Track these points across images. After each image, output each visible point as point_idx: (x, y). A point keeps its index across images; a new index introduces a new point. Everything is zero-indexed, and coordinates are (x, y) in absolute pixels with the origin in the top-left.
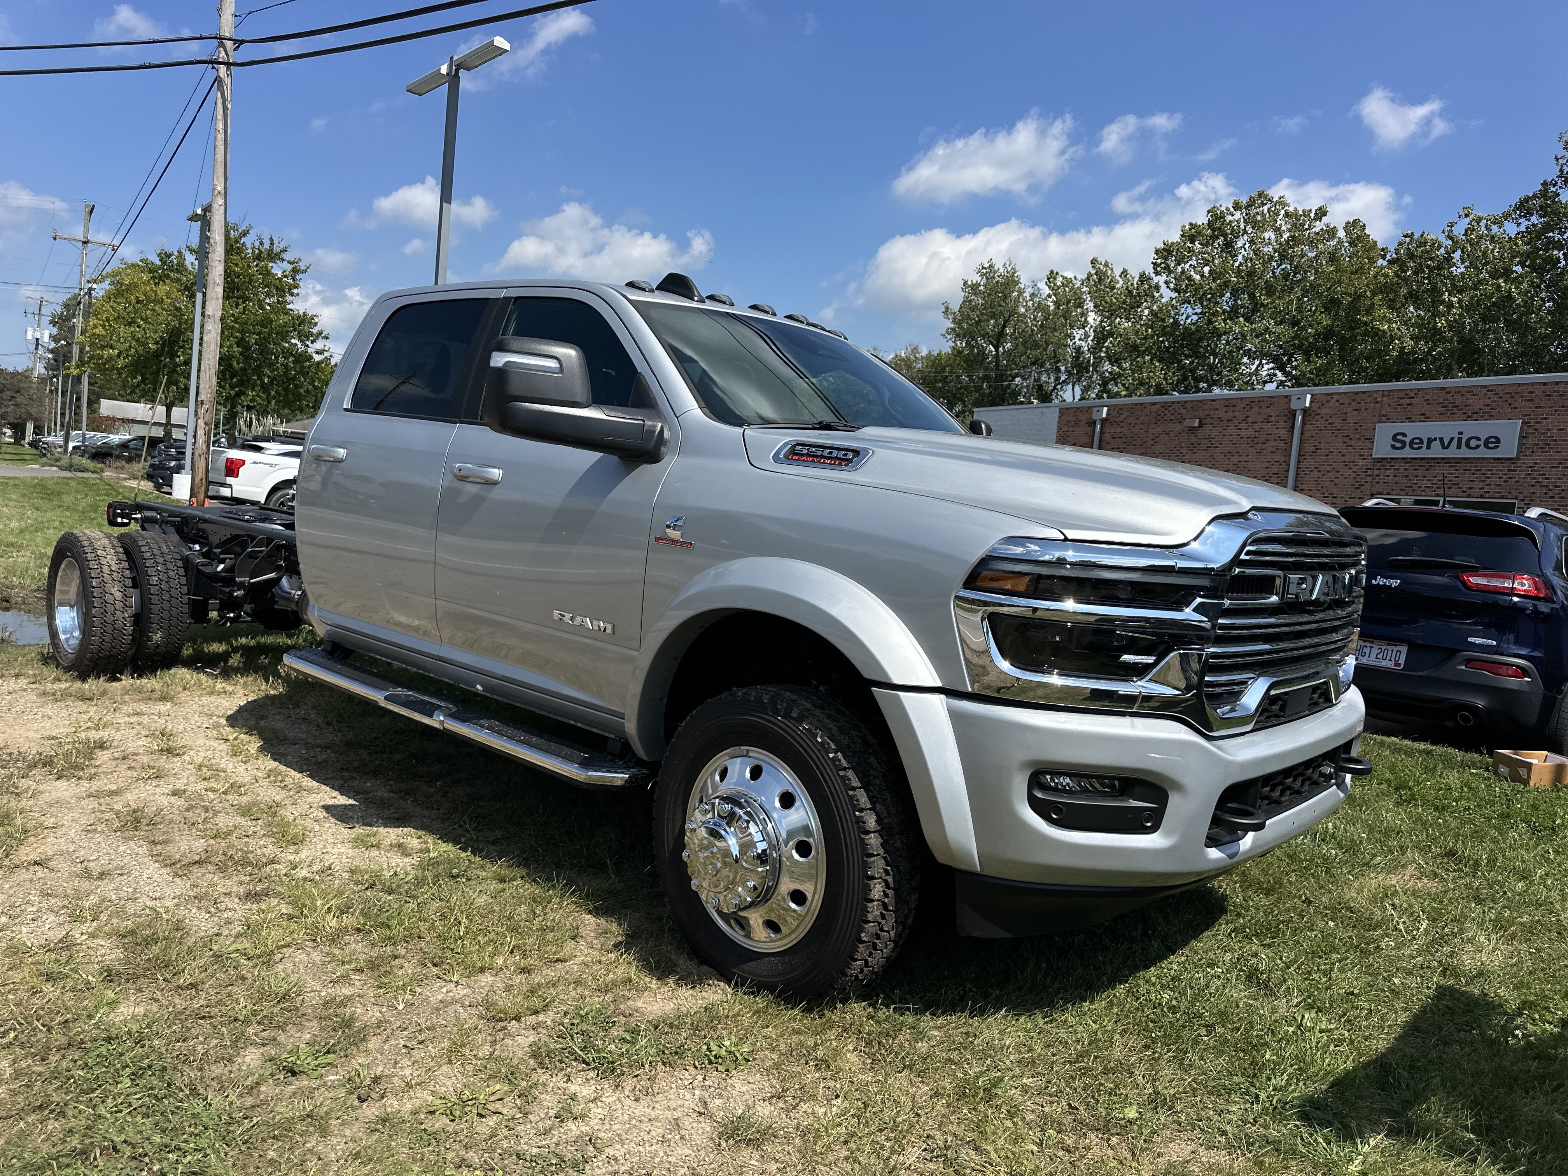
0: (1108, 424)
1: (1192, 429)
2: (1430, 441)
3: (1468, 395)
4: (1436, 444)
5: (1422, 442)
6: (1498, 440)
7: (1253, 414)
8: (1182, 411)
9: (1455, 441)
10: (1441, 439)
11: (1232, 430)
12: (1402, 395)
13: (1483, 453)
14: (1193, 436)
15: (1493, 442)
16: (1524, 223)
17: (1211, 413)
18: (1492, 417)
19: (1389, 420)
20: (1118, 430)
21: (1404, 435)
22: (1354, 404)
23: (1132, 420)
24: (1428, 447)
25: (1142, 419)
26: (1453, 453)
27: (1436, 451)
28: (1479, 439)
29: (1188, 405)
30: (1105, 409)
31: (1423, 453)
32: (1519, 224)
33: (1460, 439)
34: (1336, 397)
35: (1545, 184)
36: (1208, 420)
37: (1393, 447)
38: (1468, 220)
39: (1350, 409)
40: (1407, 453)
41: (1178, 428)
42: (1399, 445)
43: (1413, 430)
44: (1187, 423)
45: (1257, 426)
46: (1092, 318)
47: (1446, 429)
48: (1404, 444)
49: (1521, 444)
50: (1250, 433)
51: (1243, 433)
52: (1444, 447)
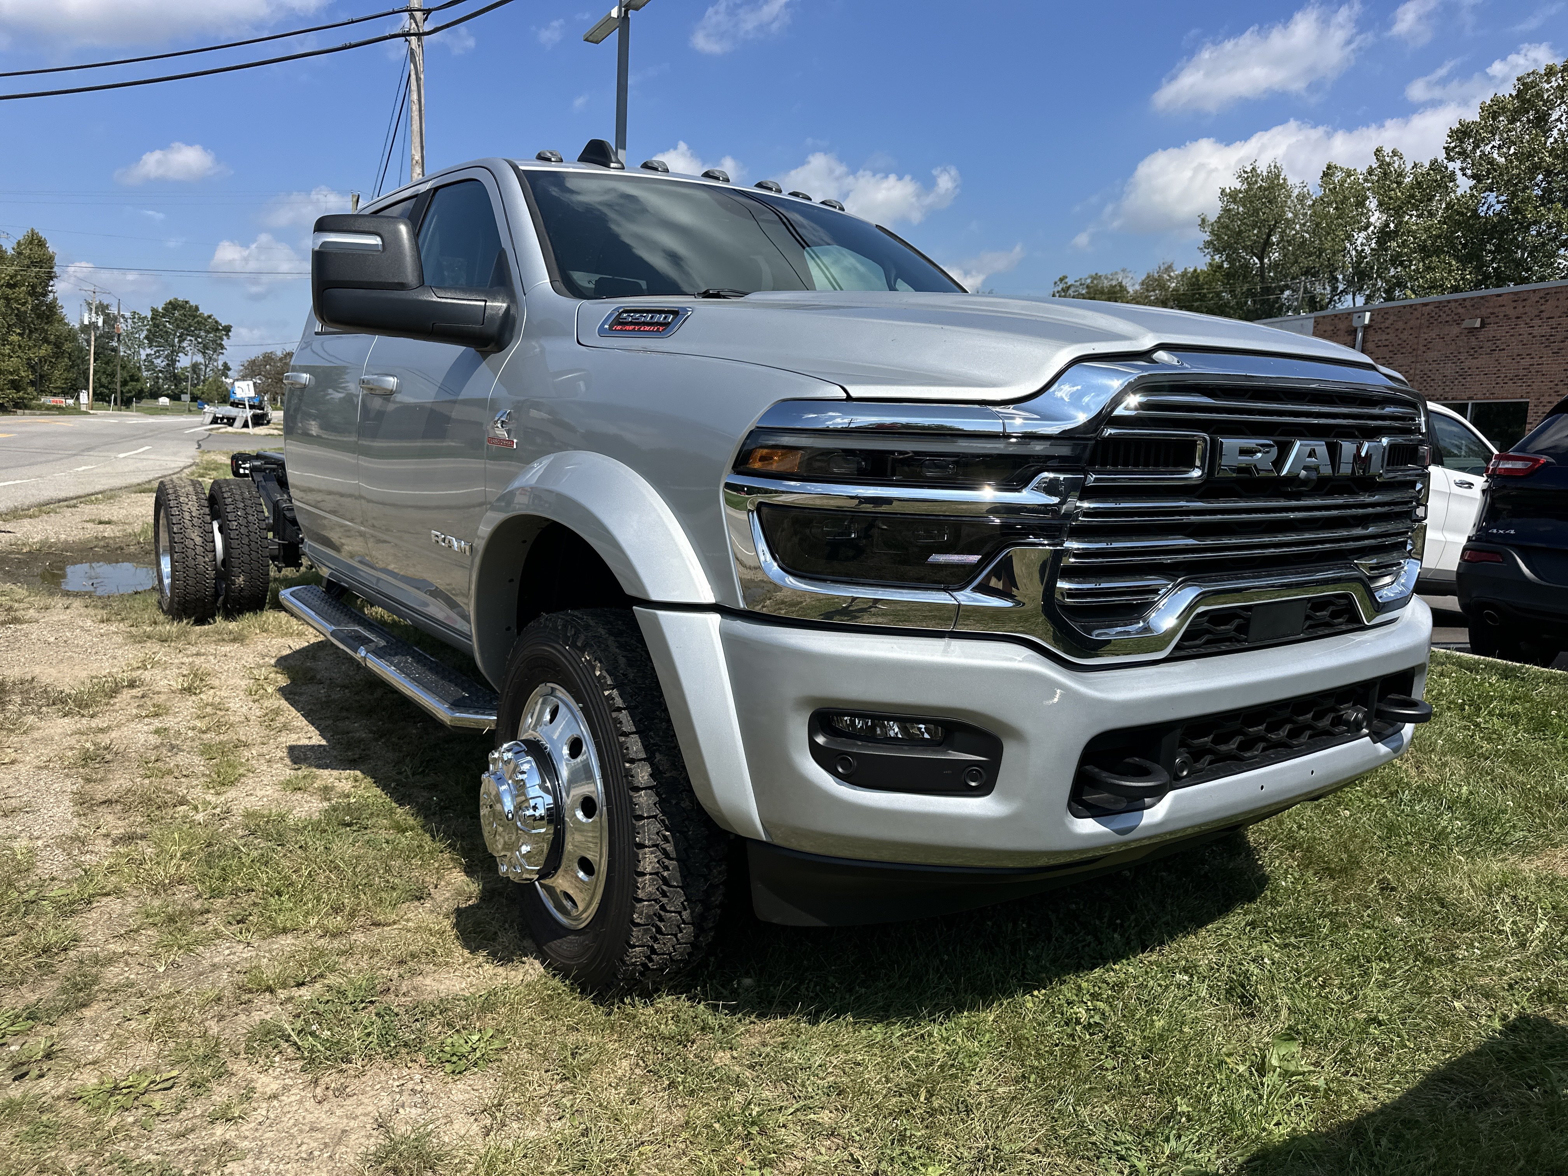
0: (1372, 332)
1: (1472, 331)
7: (1549, 308)
8: (1461, 310)
11: (1523, 329)
14: (1473, 339)
17: (1496, 310)
20: (1384, 337)
23: (1400, 325)
25: (1412, 323)
29: (1468, 303)
30: (1368, 314)
36: (1492, 319)
41: (1455, 330)
44: (1467, 323)
45: (1552, 322)
46: (1377, 218)
50: (1545, 330)
51: (1536, 331)
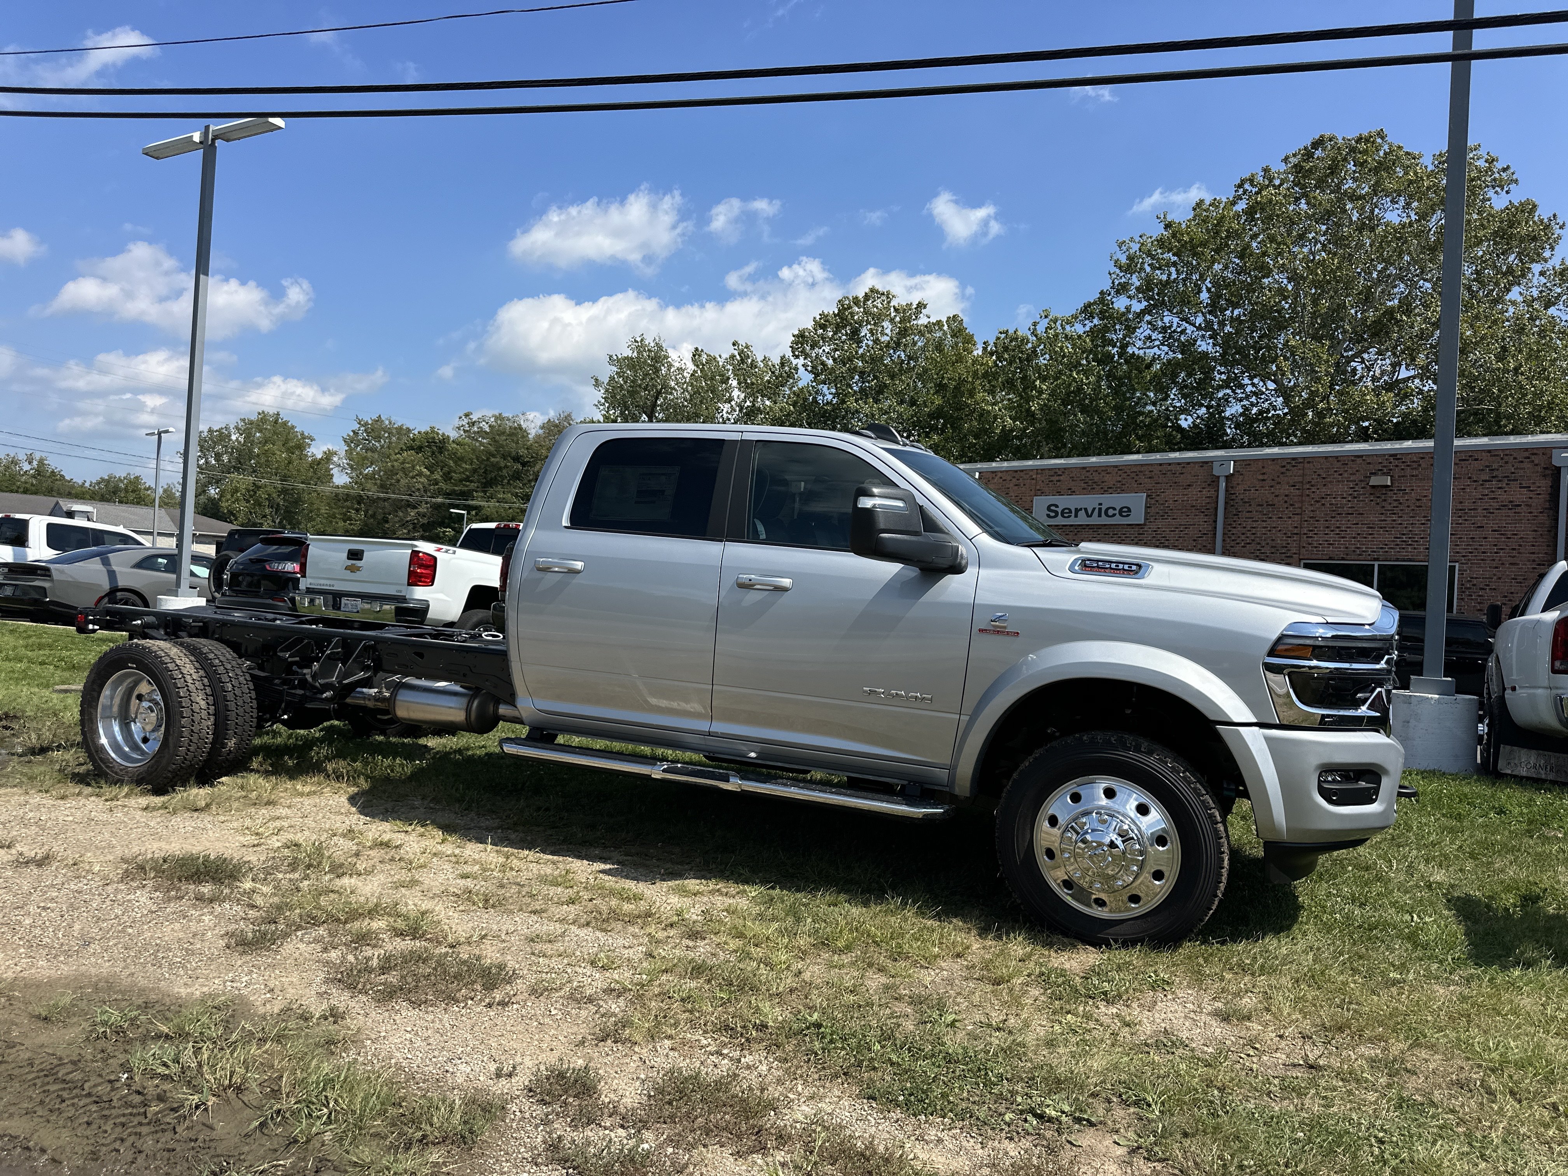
2: (1077, 511)
3: (1103, 474)
4: (1082, 513)
5: (1070, 512)
6: (1129, 510)
9: (1097, 511)
10: (1086, 509)
12: (1052, 473)
13: (1118, 520)
15: (1125, 511)
16: (1089, 325)
18: (1123, 491)
19: (1043, 493)
21: (1057, 506)
22: (1014, 480)
24: (1076, 516)
26: (1095, 520)
27: (1082, 519)
28: (1114, 509)
31: (1072, 521)
32: (1084, 325)
33: (1100, 509)
34: (1000, 475)
35: (1102, 293)
37: (1048, 516)
38: (1047, 320)
39: (1011, 485)
40: (1060, 521)
42: (1052, 514)
43: (1064, 502)
47: (1089, 501)
48: (1056, 513)
49: (1146, 513)
52: (1088, 516)
